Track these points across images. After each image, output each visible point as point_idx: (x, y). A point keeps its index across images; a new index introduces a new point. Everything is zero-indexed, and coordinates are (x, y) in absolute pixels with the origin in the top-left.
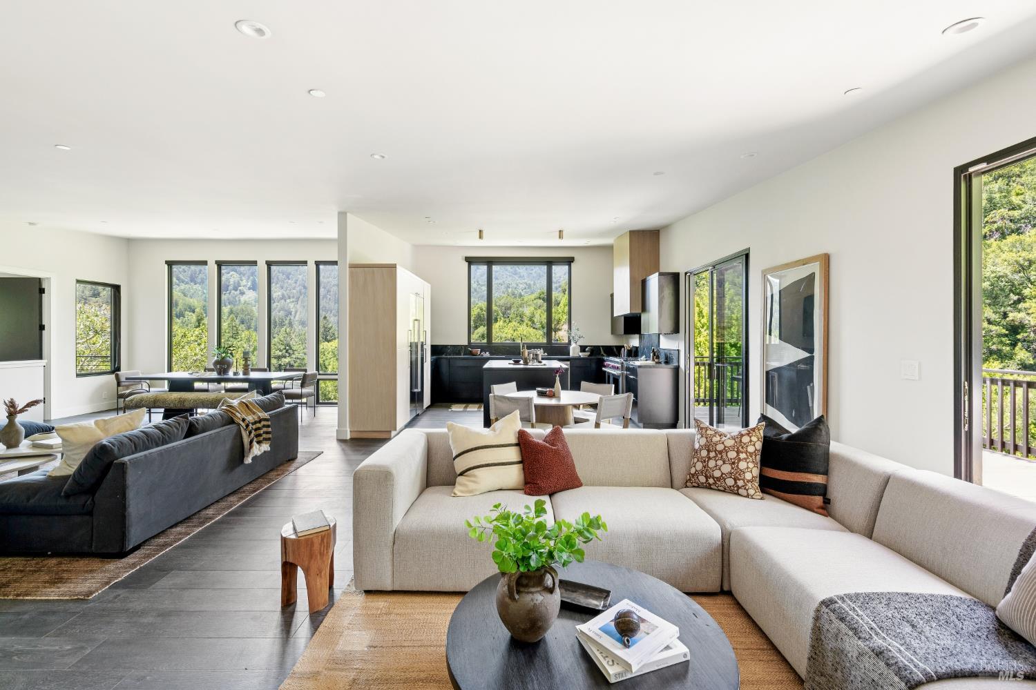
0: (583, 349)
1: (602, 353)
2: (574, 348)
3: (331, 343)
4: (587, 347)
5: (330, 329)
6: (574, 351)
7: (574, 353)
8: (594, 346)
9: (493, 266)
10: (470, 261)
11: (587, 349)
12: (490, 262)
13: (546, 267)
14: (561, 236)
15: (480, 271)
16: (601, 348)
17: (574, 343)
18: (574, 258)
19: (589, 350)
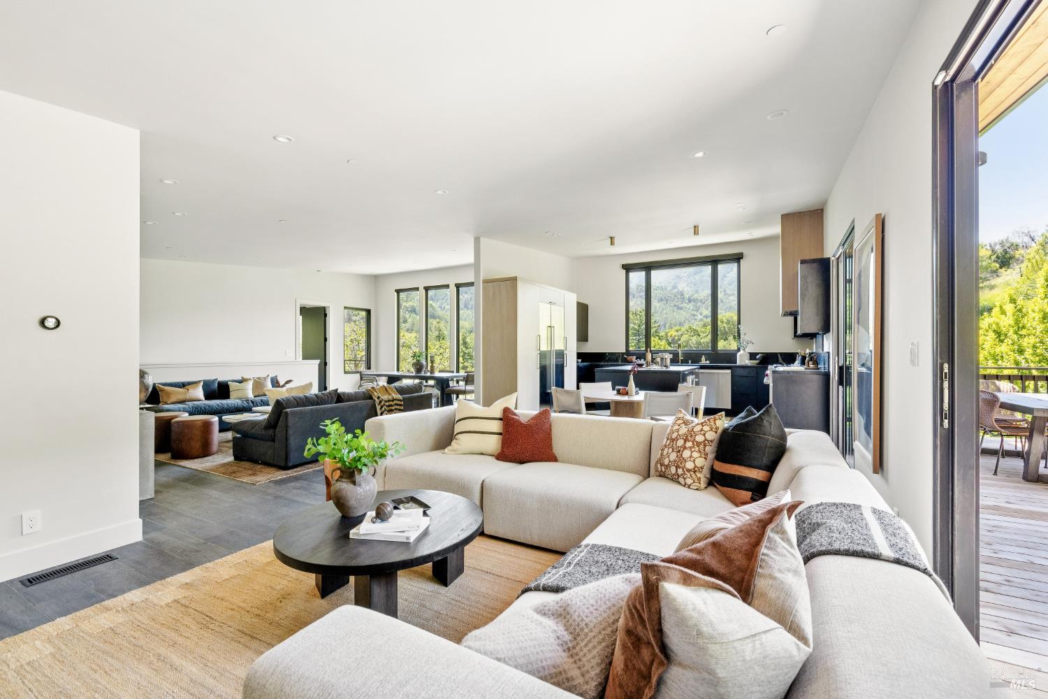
0: (753, 356)
1: (780, 359)
2: (741, 355)
4: (758, 354)
6: (743, 359)
7: (740, 361)
8: (767, 353)
9: (652, 272)
10: (628, 268)
11: (758, 357)
12: (648, 267)
13: (710, 267)
14: (696, 232)
15: (637, 278)
16: (779, 356)
17: (741, 350)
18: (742, 254)
19: (759, 358)
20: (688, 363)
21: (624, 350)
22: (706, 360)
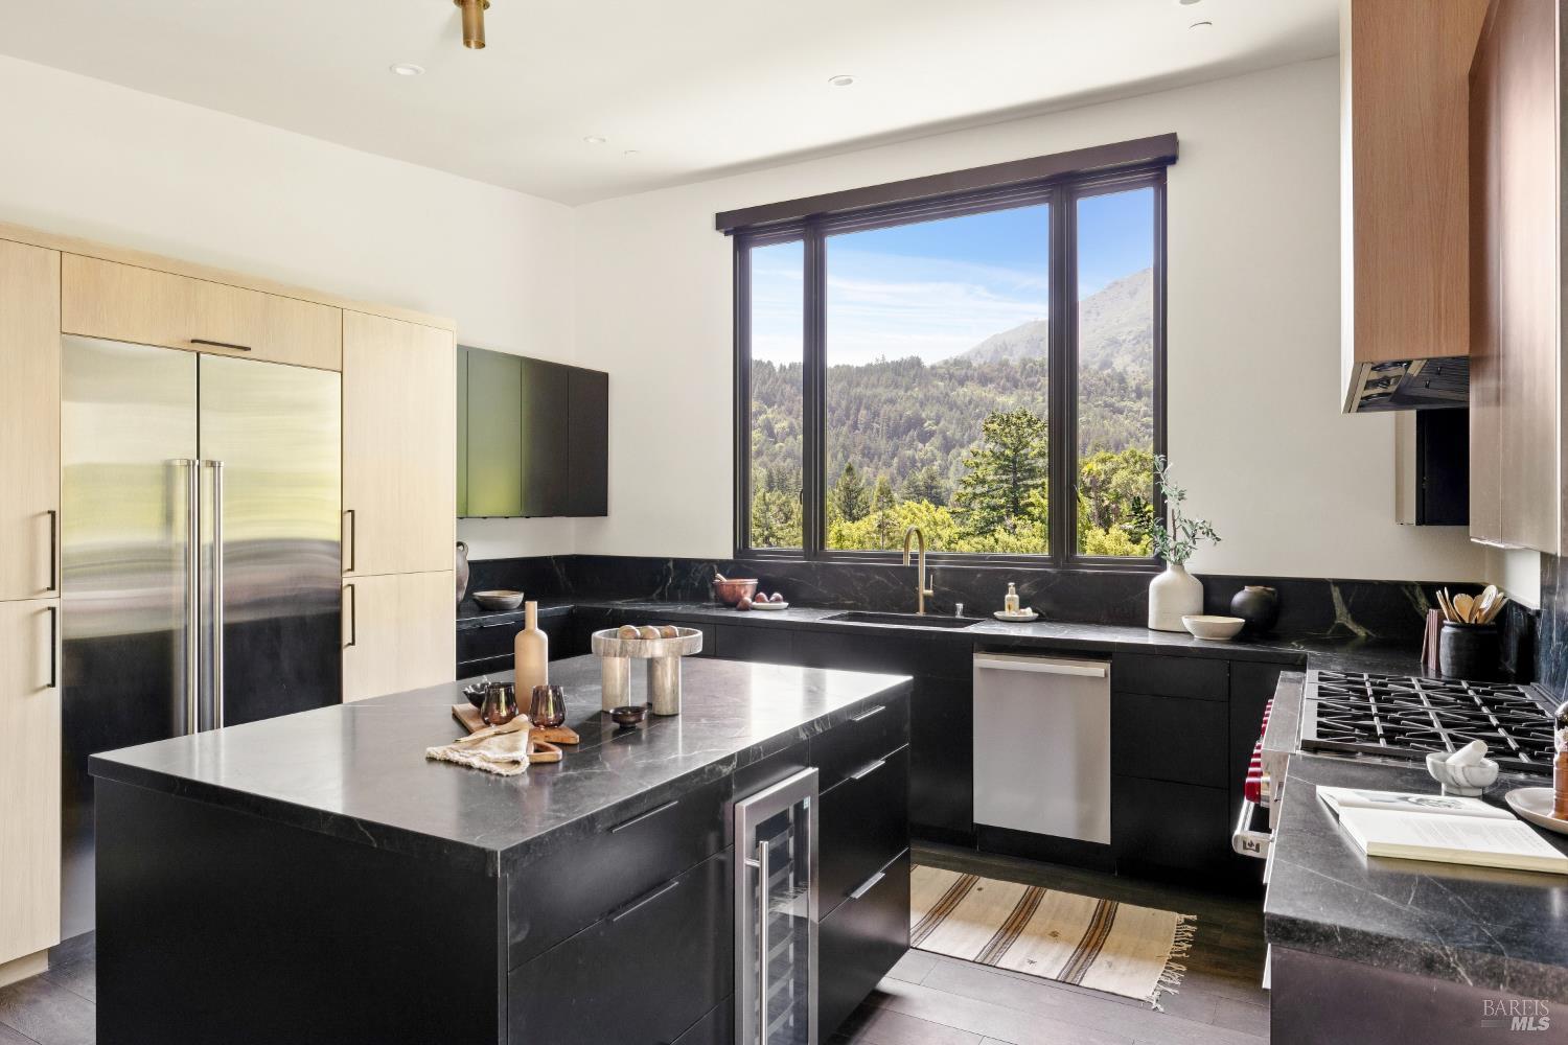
0: (1215, 593)
1: (1343, 616)
2: (1162, 589)
3: (857, 524)
4: (1239, 583)
5: (859, 493)
6: (1171, 609)
7: (1161, 613)
8: (1281, 582)
9: (829, 239)
10: (743, 228)
11: (1238, 598)
16: (1336, 593)
17: (1169, 565)
18: (1172, 139)
19: (1243, 604)
20: (954, 610)
21: (725, 552)
22: (1023, 605)
